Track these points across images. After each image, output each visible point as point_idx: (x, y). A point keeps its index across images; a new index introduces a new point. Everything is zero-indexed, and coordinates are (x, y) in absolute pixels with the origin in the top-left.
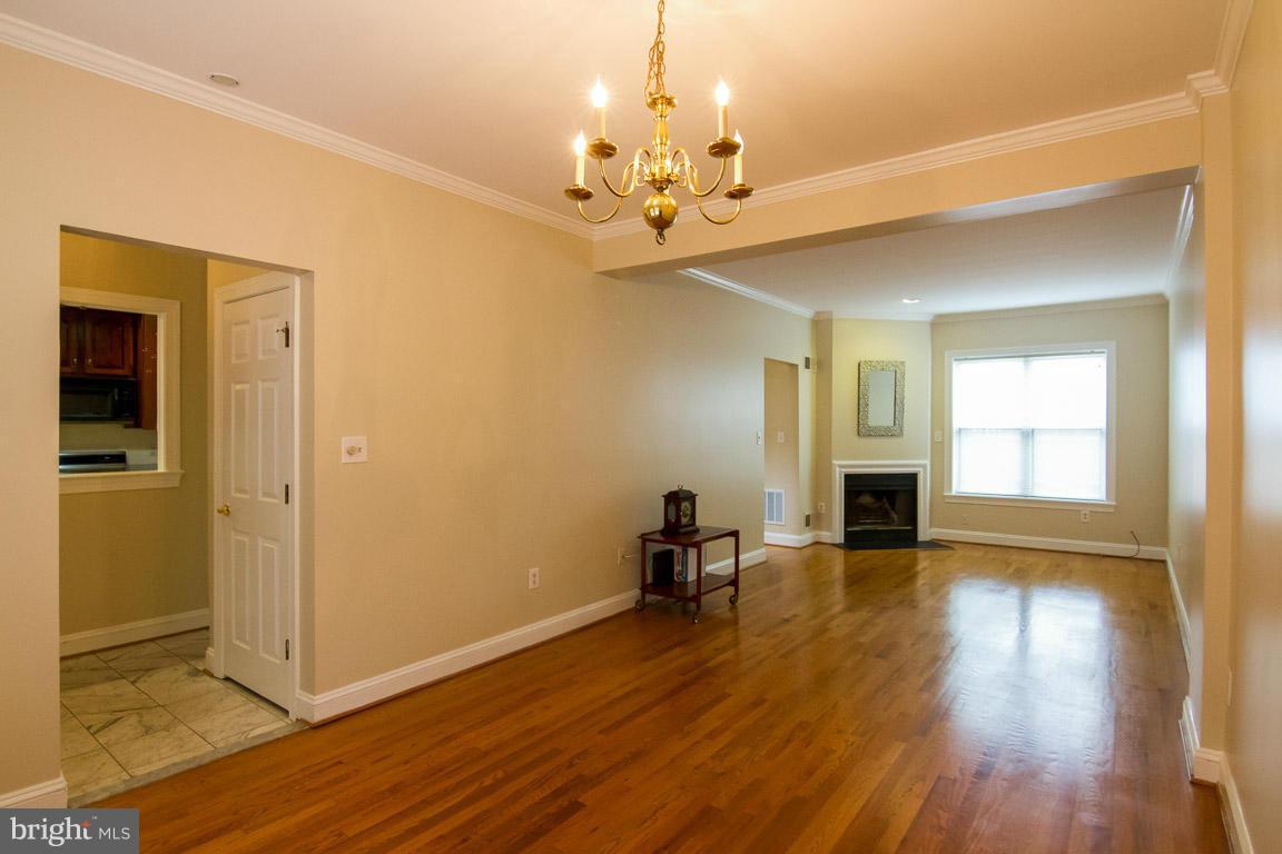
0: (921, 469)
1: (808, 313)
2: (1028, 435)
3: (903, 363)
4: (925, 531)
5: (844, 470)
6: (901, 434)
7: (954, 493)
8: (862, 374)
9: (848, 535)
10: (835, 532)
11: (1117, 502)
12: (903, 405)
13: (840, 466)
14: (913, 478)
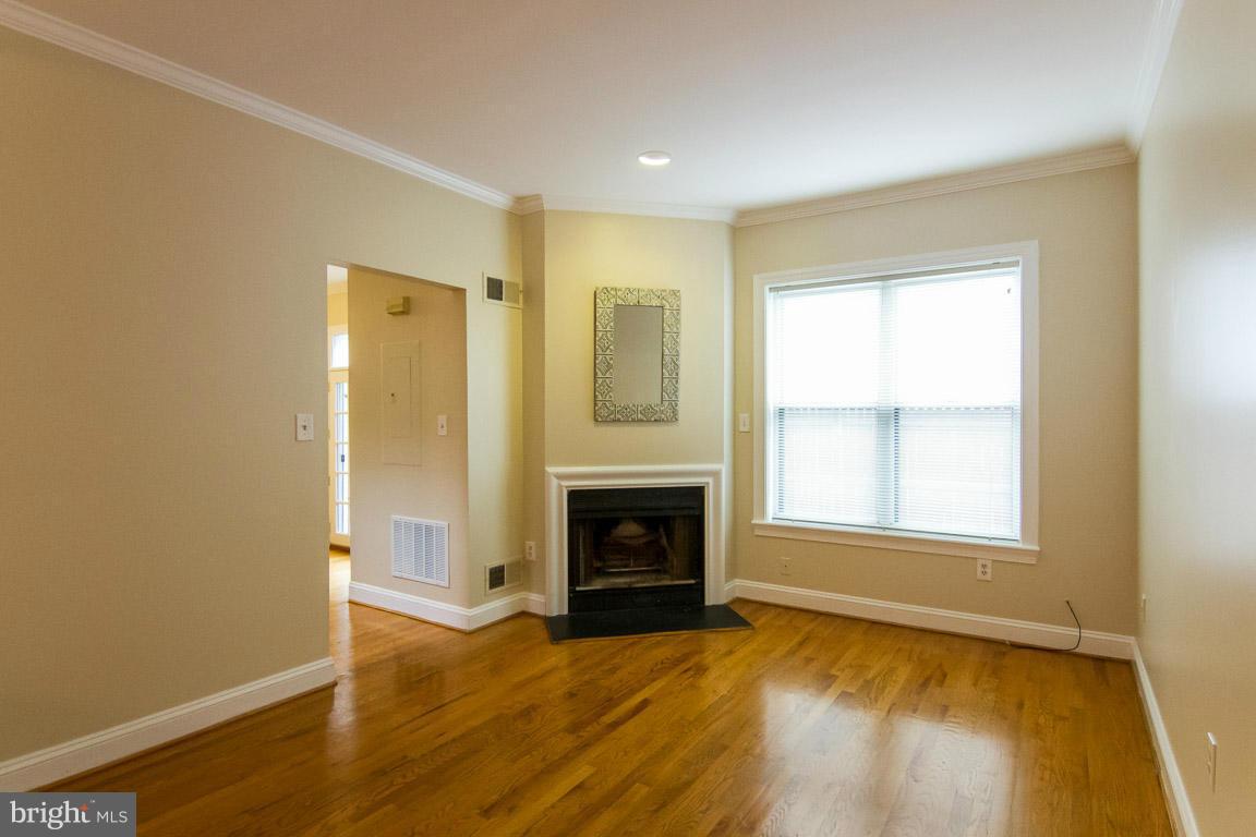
0: (710, 480)
1: (499, 199)
2: (890, 418)
3: (675, 293)
4: (719, 588)
5: (565, 483)
6: (674, 418)
7: (769, 520)
8: (600, 311)
9: (575, 598)
10: (551, 596)
11: (1040, 542)
12: (677, 366)
13: (560, 477)
14: (697, 494)
